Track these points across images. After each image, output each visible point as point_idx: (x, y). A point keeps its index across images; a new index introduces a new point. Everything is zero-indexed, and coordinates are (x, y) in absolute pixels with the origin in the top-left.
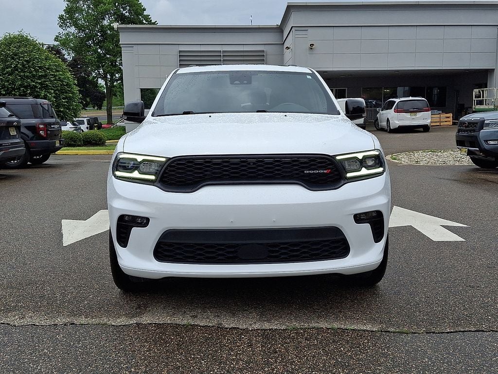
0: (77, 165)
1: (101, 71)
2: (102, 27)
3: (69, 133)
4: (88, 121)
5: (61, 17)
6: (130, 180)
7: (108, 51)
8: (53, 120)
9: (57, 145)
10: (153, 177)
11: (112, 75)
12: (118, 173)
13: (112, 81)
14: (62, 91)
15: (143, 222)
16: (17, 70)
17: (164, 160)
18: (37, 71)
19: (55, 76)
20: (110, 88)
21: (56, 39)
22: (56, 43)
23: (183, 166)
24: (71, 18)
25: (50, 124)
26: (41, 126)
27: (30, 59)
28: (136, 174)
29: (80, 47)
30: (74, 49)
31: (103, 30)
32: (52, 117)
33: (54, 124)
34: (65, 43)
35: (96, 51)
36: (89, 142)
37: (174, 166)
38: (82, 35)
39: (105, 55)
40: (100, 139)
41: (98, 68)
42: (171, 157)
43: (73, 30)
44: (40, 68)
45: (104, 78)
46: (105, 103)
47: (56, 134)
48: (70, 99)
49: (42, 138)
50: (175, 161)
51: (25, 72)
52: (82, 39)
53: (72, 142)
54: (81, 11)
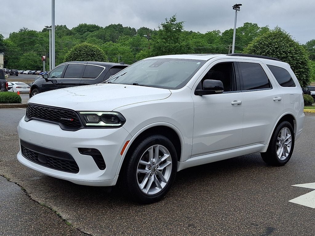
16: (269, 54)
27: (279, 46)
51: (274, 55)
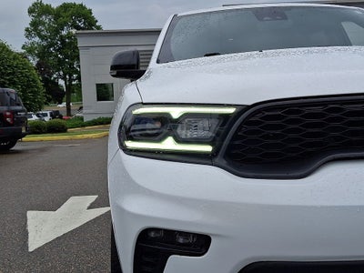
0: (42, 150)
1: (61, 73)
2: (61, 36)
3: (34, 122)
4: (51, 113)
5: (27, 30)
6: (158, 156)
7: (67, 57)
8: (19, 108)
9: (24, 131)
10: (208, 148)
11: (70, 76)
12: (130, 144)
13: (71, 80)
14: (29, 86)
15: (197, 244)
17: (231, 110)
18: (6, 69)
19: (22, 73)
20: (69, 87)
21: (23, 47)
22: (23, 51)
23: (279, 122)
24: (35, 30)
25: (17, 112)
26: (8, 114)
28: (169, 144)
29: (43, 54)
30: (38, 56)
31: (62, 39)
32: (19, 105)
33: (20, 111)
34: (30, 51)
35: (56, 56)
36: (52, 129)
37: (257, 123)
38: (45, 43)
39: (64, 59)
40: (63, 127)
41: (58, 70)
42: (250, 104)
43: (37, 39)
44: (9, 66)
45: (64, 78)
46: (65, 99)
47: (22, 121)
48: (35, 93)
49: (8, 124)
50: (259, 111)
52: (45, 47)
53: (38, 129)
54: (44, 24)
